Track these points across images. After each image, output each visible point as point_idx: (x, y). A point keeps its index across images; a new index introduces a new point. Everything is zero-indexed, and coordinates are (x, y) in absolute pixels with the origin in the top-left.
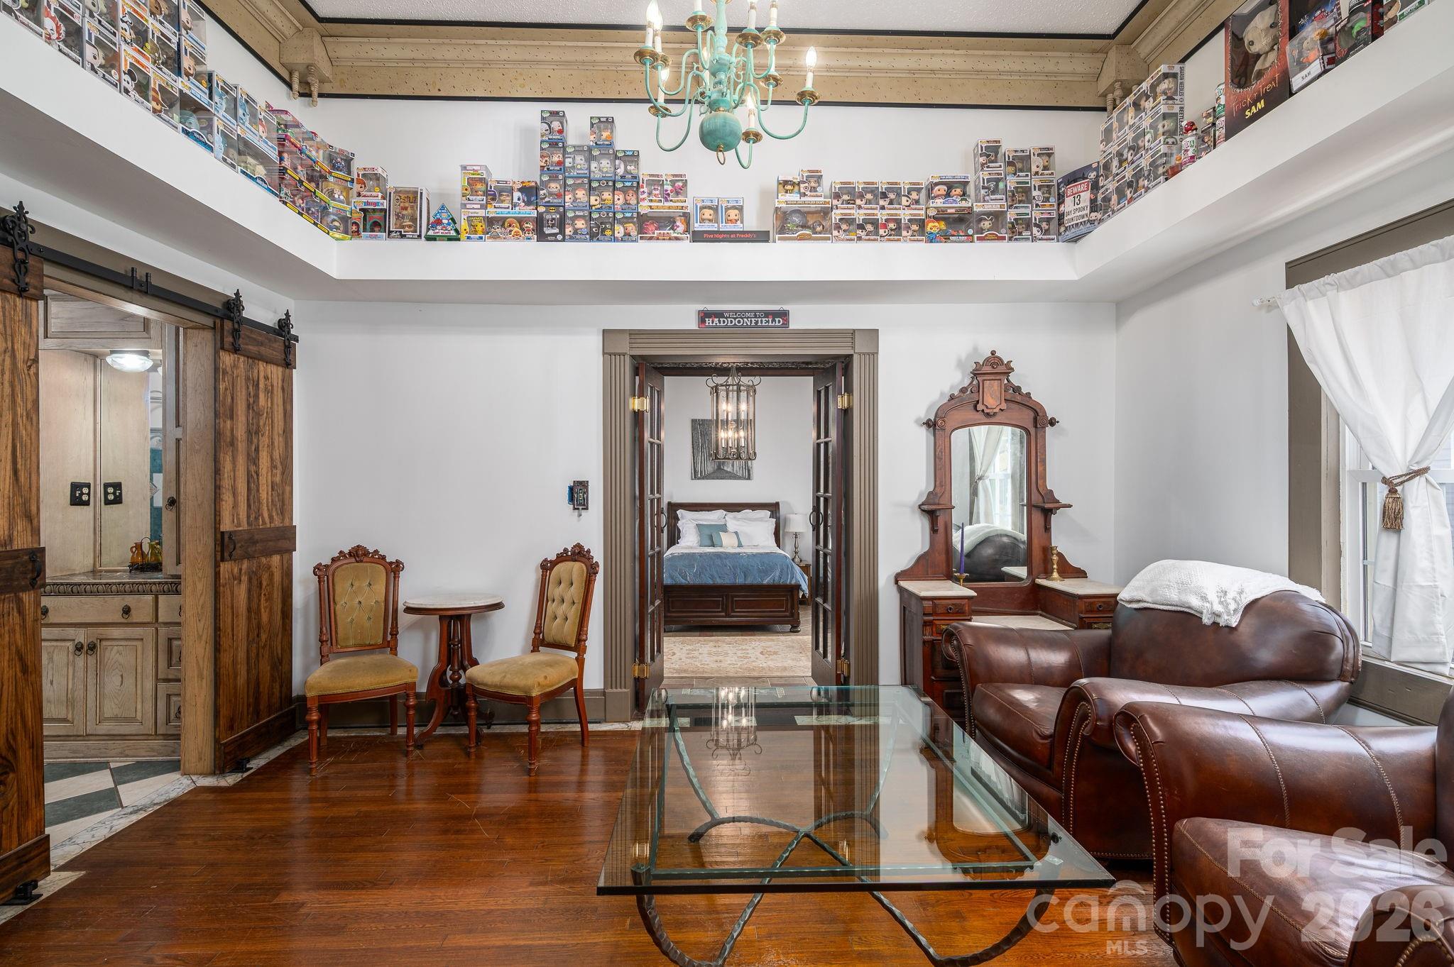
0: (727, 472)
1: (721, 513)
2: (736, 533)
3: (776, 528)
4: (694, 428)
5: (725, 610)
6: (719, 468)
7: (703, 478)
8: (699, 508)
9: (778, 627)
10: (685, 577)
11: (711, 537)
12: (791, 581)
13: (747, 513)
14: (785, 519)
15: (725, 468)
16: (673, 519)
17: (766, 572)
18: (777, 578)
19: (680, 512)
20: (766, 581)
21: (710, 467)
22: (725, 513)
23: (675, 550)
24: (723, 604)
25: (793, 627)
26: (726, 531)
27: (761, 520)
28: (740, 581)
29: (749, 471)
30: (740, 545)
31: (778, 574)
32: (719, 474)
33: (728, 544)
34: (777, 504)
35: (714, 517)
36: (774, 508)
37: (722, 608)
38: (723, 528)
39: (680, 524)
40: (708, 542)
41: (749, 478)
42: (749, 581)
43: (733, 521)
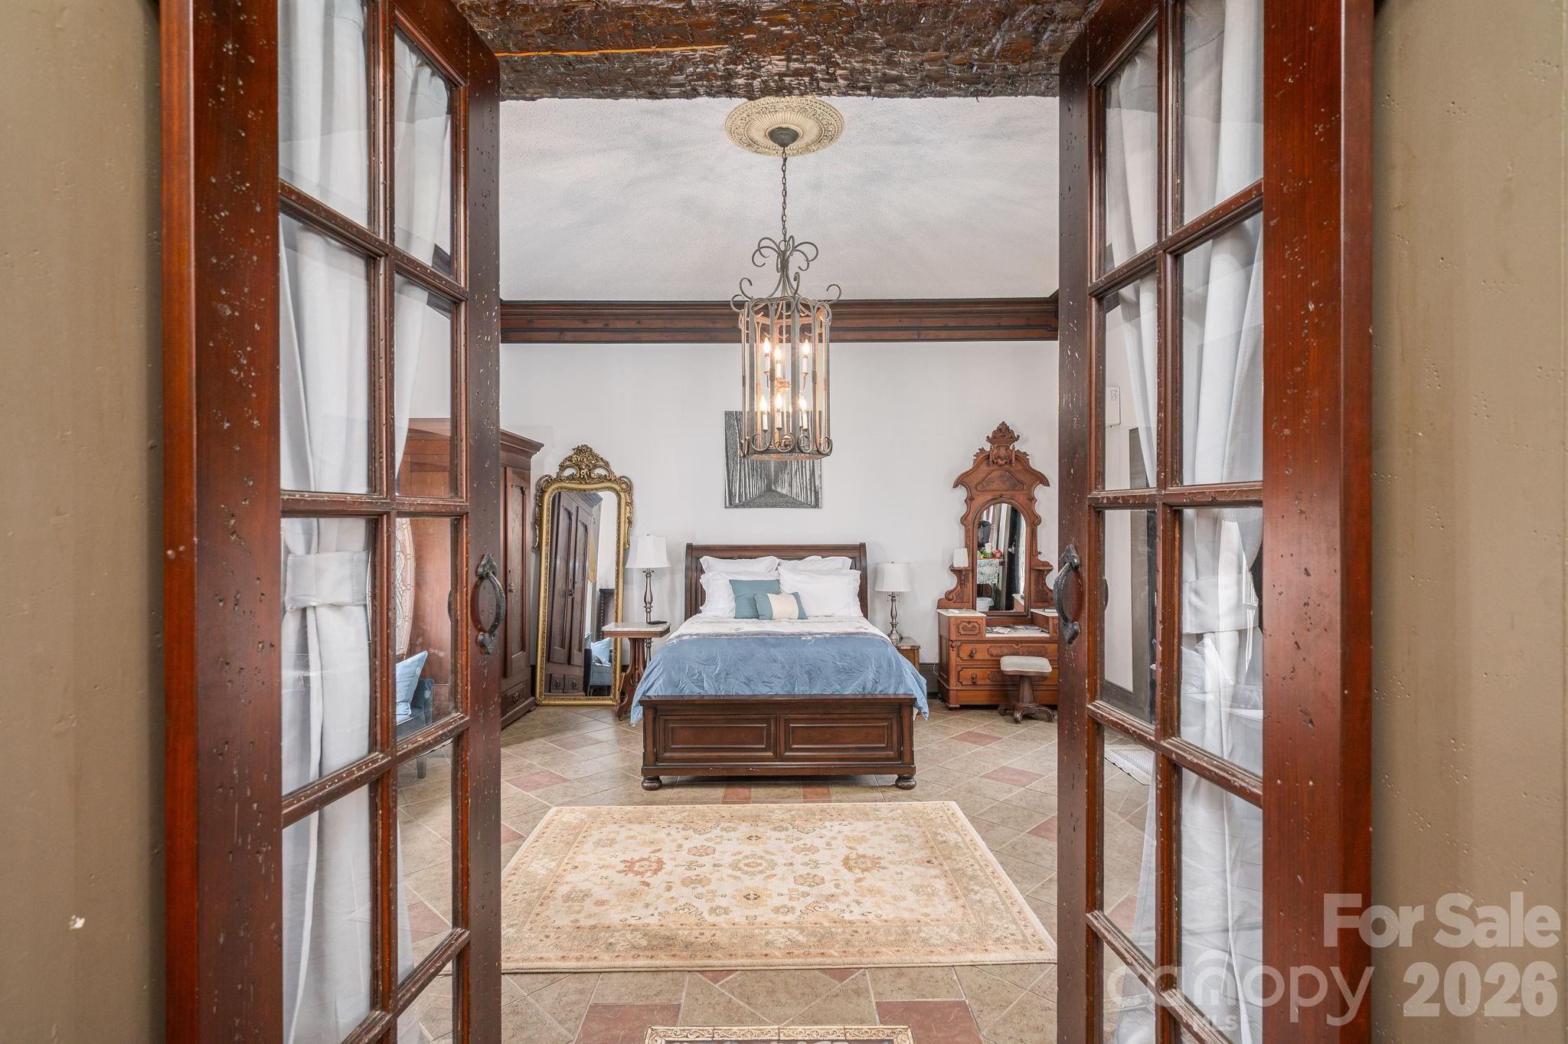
0: (782, 495)
1: (771, 560)
2: (796, 595)
3: (861, 587)
4: (728, 427)
5: (773, 746)
6: (769, 489)
7: (744, 505)
8: (735, 554)
9: (873, 779)
10: (700, 683)
11: (753, 603)
12: (897, 688)
13: (814, 560)
14: (876, 571)
15: (779, 490)
16: (694, 571)
17: (847, 672)
18: (869, 685)
19: (706, 561)
20: (851, 689)
21: (754, 487)
22: (778, 561)
23: (694, 627)
24: (768, 738)
25: (900, 779)
26: (778, 592)
27: (836, 572)
28: (802, 689)
29: (816, 493)
30: (802, 616)
31: (871, 676)
32: (769, 497)
33: (782, 617)
34: (862, 548)
35: (759, 569)
36: (857, 553)
37: (768, 743)
38: (775, 587)
39: (703, 580)
40: (748, 611)
41: (817, 505)
42: (818, 690)
43: (791, 575)
